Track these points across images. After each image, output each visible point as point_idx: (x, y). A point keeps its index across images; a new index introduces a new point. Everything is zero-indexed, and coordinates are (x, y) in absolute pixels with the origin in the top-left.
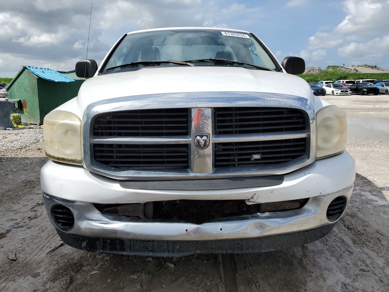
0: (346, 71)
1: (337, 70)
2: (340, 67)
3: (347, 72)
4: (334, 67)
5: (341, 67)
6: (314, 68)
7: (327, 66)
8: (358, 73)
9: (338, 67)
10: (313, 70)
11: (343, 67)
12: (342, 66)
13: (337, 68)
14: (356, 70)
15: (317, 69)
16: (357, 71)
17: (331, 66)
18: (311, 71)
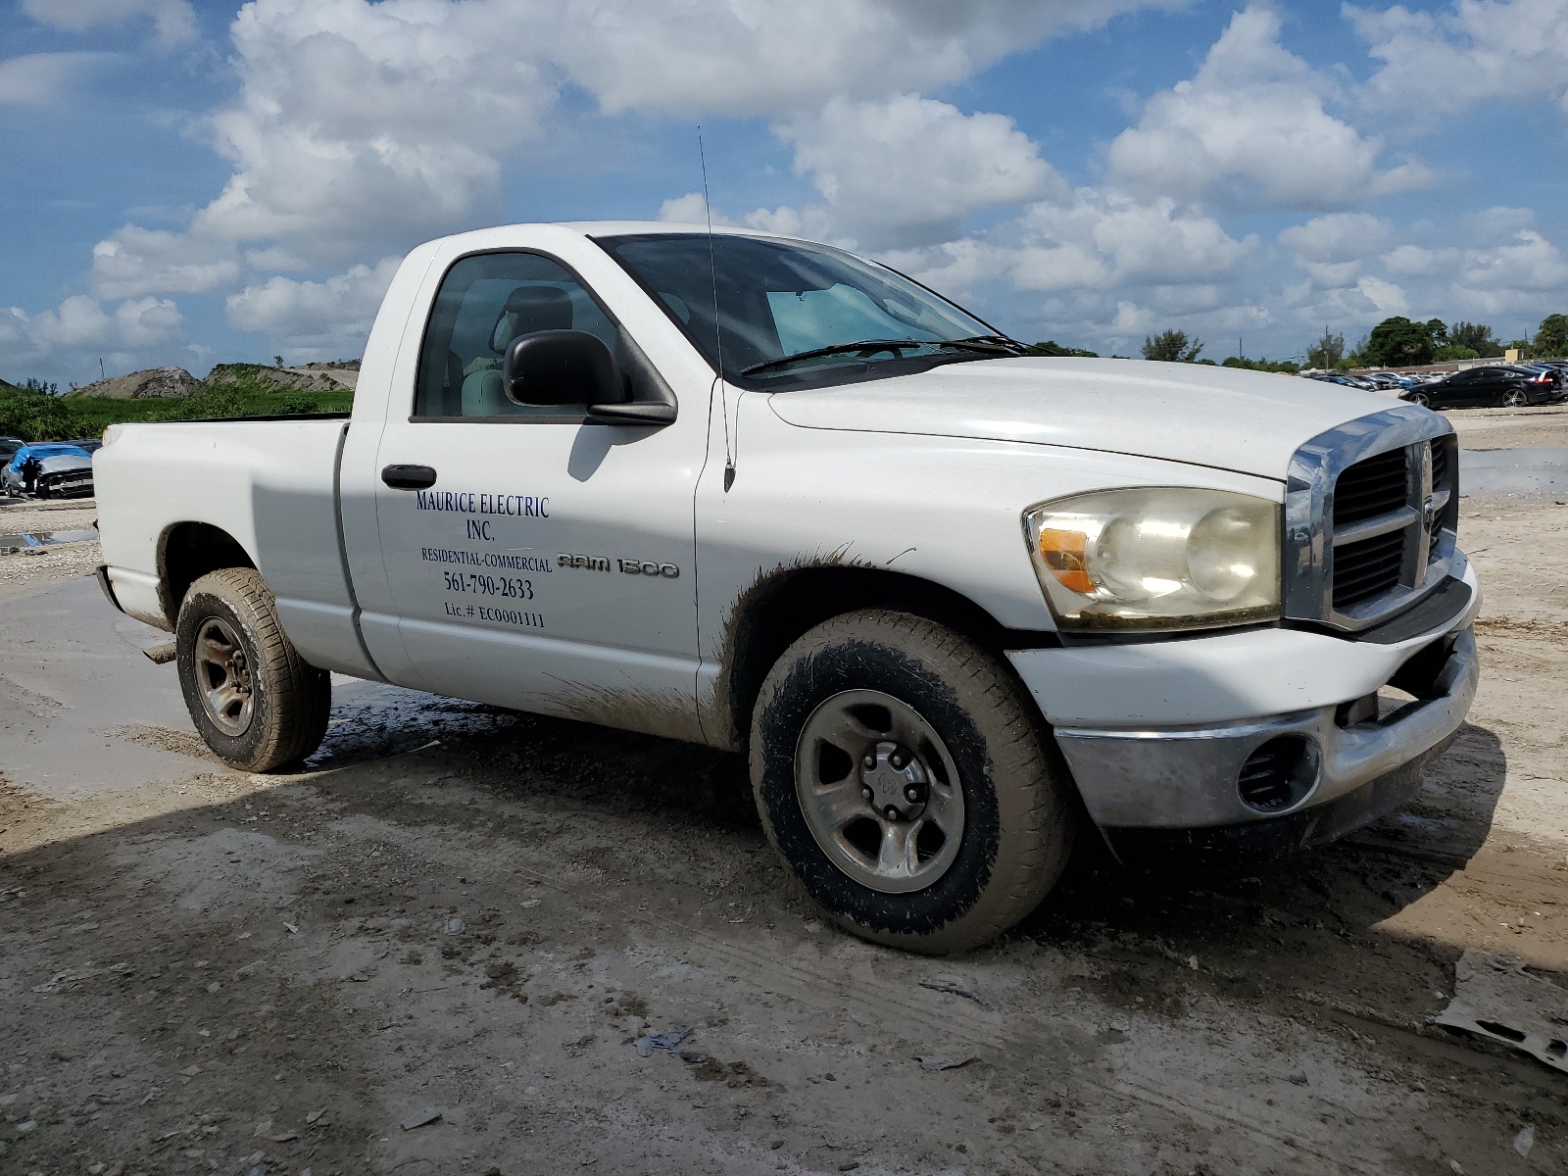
0: (294, 382)
1: (257, 381)
2: (266, 371)
3: (297, 386)
4: (241, 369)
5: (270, 368)
6: (166, 374)
7: (215, 367)
8: (337, 389)
9: (259, 368)
10: (160, 381)
11: (278, 370)
12: (274, 364)
13: (256, 373)
14: (328, 379)
15: (177, 377)
16: (334, 383)
17: (229, 366)
18: (151, 385)
